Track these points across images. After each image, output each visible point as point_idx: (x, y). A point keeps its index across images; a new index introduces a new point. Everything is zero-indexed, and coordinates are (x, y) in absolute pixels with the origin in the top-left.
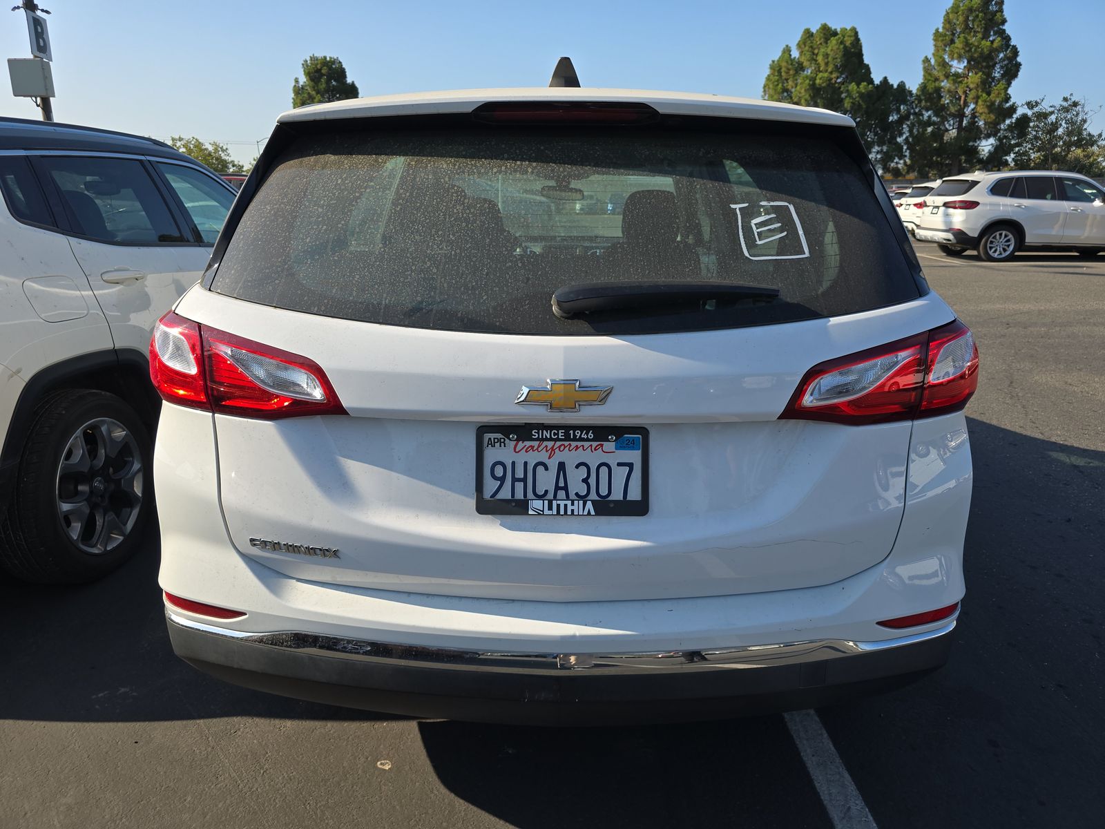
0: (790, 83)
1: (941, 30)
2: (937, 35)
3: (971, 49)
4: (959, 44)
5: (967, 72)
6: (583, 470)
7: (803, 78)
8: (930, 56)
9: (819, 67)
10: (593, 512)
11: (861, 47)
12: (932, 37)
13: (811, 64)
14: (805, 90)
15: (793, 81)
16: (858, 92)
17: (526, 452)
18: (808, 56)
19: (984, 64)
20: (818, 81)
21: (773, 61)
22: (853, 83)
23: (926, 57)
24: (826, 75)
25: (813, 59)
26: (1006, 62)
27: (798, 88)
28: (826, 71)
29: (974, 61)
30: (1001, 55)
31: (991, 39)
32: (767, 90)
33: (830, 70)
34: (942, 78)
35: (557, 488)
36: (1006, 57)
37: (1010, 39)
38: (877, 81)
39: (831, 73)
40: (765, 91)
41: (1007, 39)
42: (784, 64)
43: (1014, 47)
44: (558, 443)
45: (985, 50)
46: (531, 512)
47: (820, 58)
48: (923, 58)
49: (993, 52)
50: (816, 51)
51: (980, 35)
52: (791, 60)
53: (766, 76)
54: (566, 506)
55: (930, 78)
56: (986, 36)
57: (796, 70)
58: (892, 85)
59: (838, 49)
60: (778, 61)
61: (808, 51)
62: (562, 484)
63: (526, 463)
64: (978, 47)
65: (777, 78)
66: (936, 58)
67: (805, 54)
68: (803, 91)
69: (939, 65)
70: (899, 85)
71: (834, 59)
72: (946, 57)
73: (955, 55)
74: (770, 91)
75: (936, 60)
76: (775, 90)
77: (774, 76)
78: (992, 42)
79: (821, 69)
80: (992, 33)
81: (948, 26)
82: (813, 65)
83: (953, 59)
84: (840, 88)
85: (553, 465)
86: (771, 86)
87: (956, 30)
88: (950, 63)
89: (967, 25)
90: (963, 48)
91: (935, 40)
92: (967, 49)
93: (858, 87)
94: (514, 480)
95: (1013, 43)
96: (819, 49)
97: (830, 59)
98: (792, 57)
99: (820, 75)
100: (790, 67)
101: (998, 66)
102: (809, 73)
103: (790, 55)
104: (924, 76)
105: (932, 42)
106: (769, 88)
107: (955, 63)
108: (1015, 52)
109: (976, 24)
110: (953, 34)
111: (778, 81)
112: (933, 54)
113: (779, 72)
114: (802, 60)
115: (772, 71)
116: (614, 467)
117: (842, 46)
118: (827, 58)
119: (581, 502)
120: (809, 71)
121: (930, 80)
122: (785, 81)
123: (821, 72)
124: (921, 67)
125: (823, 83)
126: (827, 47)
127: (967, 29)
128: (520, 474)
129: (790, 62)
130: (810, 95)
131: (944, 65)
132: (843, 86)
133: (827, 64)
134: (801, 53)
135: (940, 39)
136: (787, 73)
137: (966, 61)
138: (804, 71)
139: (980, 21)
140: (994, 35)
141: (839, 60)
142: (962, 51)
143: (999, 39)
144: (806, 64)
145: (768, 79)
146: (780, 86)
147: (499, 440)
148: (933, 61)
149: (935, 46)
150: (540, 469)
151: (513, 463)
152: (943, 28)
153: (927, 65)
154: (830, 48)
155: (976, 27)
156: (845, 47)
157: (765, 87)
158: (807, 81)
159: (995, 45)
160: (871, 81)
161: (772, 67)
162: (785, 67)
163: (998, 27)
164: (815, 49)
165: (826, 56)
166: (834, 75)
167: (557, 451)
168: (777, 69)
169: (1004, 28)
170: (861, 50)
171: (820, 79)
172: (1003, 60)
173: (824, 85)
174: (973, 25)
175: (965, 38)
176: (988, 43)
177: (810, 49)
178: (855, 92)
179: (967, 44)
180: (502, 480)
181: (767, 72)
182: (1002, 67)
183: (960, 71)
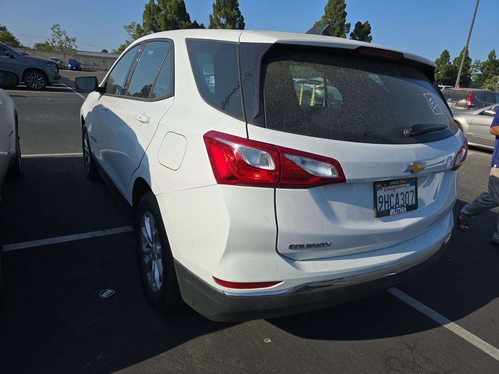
0: (155, 16)
1: (215, 4)
2: (214, 6)
3: (227, 14)
4: (222, 11)
5: (226, 24)
6: (402, 195)
7: (161, 15)
8: (212, 15)
9: (168, 11)
10: (406, 211)
11: (185, 5)
12: (212, 6)
13: (164, 9)
14: (163, 21)
15: (157, 16)
16: (185, 26)
17: (388, 191)
18: (162, 5)
19: (232, 21)
20: (168, 18)
21: (147, 5)
22: (183, 21)
23: (211, 15)
24: (171, 15)
25: (165, 6)
26: (240, 22)
27: (159, 19)
28: (171, 14)
29: (228, 20)
30: (238, 19)
31: (234, 11)
32: (145, 18)
33: (172, 13)
34: (217, 25)
35: (396, 204)
36: (239, 20)
37: (240, 13)
38: (192, 22)
39: (173, 15)
40: (144, 18)
41: (239, 12)
42: (152, 7)
43: (242, 16)
44: (396, 186)
45: (232, 16)
46: (391, 214)
47: (168, 7)
48: (209, 15)
49: (235, 17)
50: (166, 3)
51: (230, 9)
52: (155, 5)
53: (144, 11)
54: (399, 209)
55: (213, 24)
56: (232, 10)
57: (157, 11)
58: (198, 25)
59: (175, 4)
60: (149, 5)
61: (162, 3)
62: (397, 202)
63: (388, 195)
64: (230, 14)
65: (149, 13)
66: (215, 16)
67: (161, 4)
68: (162, 21)
69: (216, 19)
70: (201, 25)
71: (174, 8)
72: (218, 16)
73: (222, 16)
74: (147, 18)
75: (215, 17)
76: (149, 18)
77: (148, 12)
78: (235, 12)
79: (169, 12)
80: (234, 9)
81: (218, 3)
82: (165, 10)
83: (221, 17)
84: (178, 22)
85: (395, 194)
86: (147, 16)
87: (221, 5)
88: (220, 19)
89: (225, 4)
90: (224, 13)
91: (213, 8)
92: (226, 14)
93: (185, 23)
94: (385, 202)
95: (242, 14)
96: (167, 2)
97: (172, 8)
98: (155, 4)
99: (169, 15)
100: (155, 8)
101: (237, 23)
102: (163, 13)
103: (154, 3)
104: (211, 23)
105: (212, 9)
106: (146, 17)
107: (221, 19)
108: (243, 19)
109: (228, 4)
110: (220, 7)
111: (150, 14)
112: (213, 14)
113: (150, 9)
114: (160, 6)
115: (147, 9)
116: (409, 192)
117: (177, 3)
118: (171, 8)
119: (403, 207)
120: (163, 12)
121: (213, 25)
122: (153, 15)
123: (169, 13)
124: (209, 18)
125: (170, 19)
126: (171, 2)
127: (225, 6)
128: (387, 200)
129: (154, 6)
130: (165, 23)
131: (218, 20)
132: (179, 22)
133: (171, 10)
134: (159, 3)
135: (216, 8)
136: (154, 11)
137: (226, 19)
138: (161, 12)
139: (230, 3)
140: (235, 10)
141: (176, 9)
142: (224, 15)
143: (237, 12)
144: (162, 8)
145: (145, 12)
146: (151, 17)
147: (380, 187)
148: (213, 17)
149: (214, 10)
150: (392, 197)
151: (385, 196)
152: (216, 3)
153: (211, 18)
154: (172, 3)
155: (228, 5)
156: (178, 4)
157: (143, 16)
158: (163, 17)
159: (236, 14)
160: (190, 22)
161: (146, 7)
162: (152, 8)
163: (236, 7)
164: (165, 2)
165: (170, 6)
166: (174, 16)
167: (396, 189)
168: (149, 8)
169: (238, 8)
170: (185, 7)
171: (169, 17)
172: (239, 21)
173: (171, 20)
174: (227, 4)
175: (225, 9)
176: (233, 13)
177: (163, 2)
178: (184, 25)
179: (226, 12)
180: (382, 203)
181: (144, 9)
182: (238, 24)
183: (223, 23)
